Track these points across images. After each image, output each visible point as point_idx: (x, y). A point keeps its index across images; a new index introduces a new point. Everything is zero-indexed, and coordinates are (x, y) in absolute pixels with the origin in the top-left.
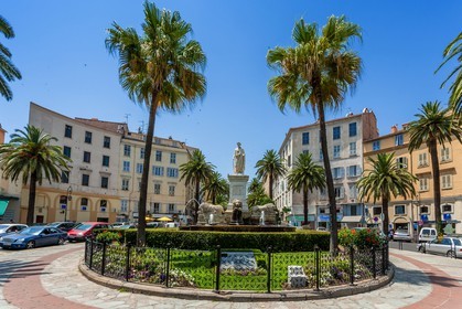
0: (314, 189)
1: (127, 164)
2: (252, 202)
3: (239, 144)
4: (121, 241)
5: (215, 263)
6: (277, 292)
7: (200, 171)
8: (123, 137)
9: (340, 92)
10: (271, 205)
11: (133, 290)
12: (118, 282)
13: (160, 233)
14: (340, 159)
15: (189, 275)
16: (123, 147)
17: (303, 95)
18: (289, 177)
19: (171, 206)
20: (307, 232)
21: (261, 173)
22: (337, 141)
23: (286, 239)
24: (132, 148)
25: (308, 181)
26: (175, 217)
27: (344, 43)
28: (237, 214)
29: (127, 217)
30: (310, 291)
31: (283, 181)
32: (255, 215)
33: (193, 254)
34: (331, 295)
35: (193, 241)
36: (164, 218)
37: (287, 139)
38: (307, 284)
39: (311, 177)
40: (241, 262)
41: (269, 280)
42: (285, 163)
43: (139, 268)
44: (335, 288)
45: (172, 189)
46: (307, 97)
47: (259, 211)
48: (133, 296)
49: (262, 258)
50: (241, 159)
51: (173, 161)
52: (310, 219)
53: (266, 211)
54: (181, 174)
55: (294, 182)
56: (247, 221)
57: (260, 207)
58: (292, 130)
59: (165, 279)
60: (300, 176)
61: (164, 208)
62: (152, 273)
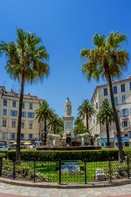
0: (112, 123)
1: (5, 111)
2: (77, 132)
3: (68, 98)
4: (6, 157)
5: (58, 169)
6: (90, 183)
7: (46, 113)
8: (3, 95)
9: (120, 70)
10: (87, 134)
11: (17, 184)
12: (10, 180)
13: (27, 152)
14: (126, 103)
15: (45, 175)
16: (3, 101)
17: (100, 72)
18: (97, 116)
19: (31, 135)
20: (108, 149)
21: (81, 113)
22: (123, 93)
23: (96, 154)
24: (8, 101)
25: (108, 118)
26: (33, 142)
27: (120, 44)
28: (68, 140)
29: (6, 142)
30: (107, 182)
31: (94, 118)
32: (78, 140)
33: (44, 165)
34: (117, 184)
35: (45, 157)
36: (27, 143)
37: (95, 93)
38: (106, 179)
39: (110, 115)
40: (71, 167)
41: (86, 177)
42: (95, 107)
43: (19, 173)
44: (120, 181)
45: (31, 125)
46: (102, 74)
47: (80, 137)
48: (18, 187)
49: (82, 165)
50: (69, 107)
51: (31, 108)
52: (111, 141)
53: (85, 137)
54: (35, 115)
55: (100, 118)
56: (74, 144)
57: (81, 135)
58: (97, 87)
59: (33, 178)
60: (103, 115)
61: (27, 137)
62: (26, 175)
